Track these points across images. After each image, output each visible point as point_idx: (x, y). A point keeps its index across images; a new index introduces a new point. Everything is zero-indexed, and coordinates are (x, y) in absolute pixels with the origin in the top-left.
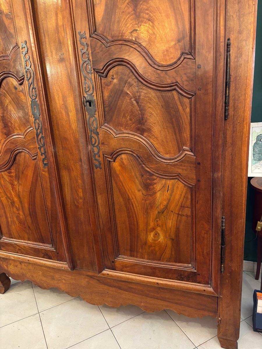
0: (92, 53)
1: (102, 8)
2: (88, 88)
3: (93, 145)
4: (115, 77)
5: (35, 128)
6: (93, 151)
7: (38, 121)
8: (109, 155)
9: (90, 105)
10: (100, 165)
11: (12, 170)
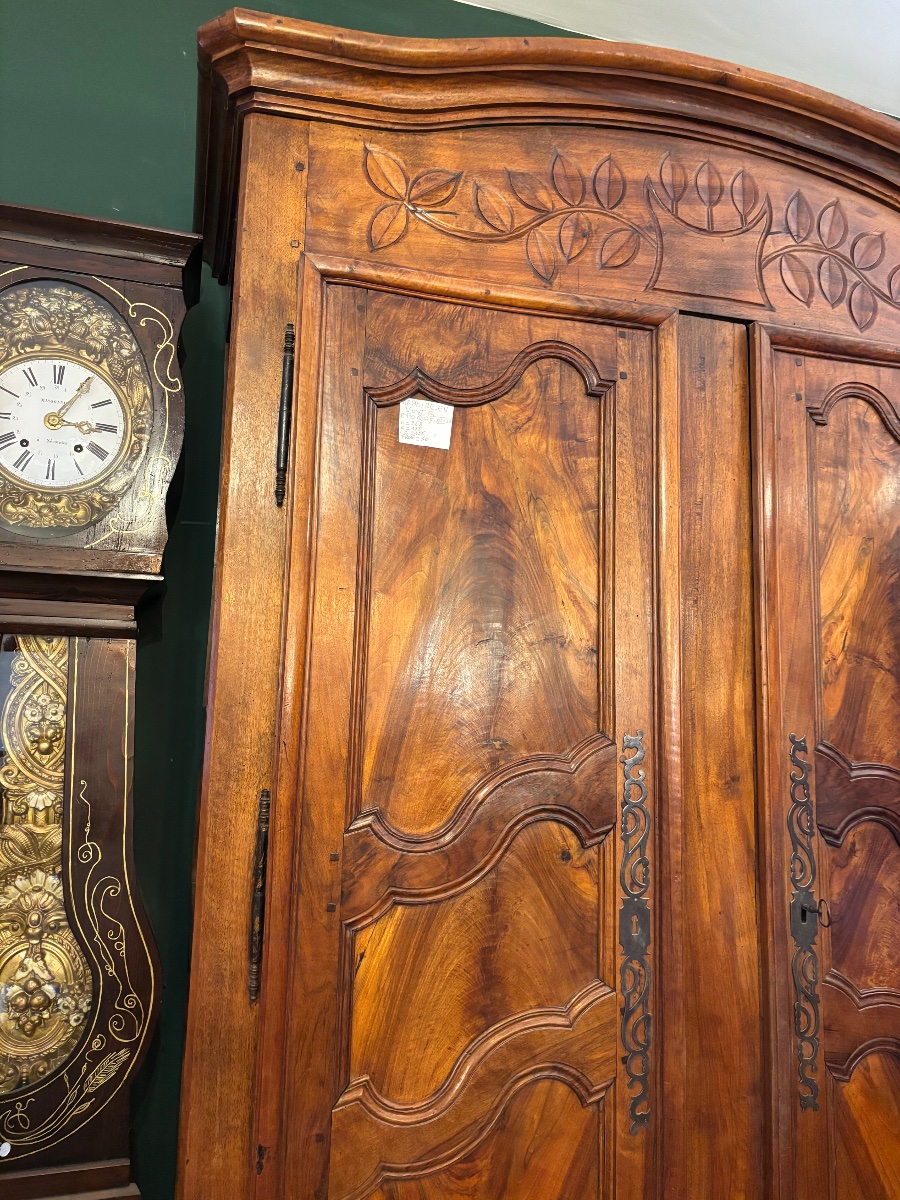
0: (817, 787)
1: (837, 692)
2: (801, 871)
3: (802, 1036)
4: (857, 847)
5: (623, 988)
6: (802, 1055)
7: (636, 965)
8: (840, 1063)
9: (804, 919)
10: (815, 1098)
11: (478, 1162)
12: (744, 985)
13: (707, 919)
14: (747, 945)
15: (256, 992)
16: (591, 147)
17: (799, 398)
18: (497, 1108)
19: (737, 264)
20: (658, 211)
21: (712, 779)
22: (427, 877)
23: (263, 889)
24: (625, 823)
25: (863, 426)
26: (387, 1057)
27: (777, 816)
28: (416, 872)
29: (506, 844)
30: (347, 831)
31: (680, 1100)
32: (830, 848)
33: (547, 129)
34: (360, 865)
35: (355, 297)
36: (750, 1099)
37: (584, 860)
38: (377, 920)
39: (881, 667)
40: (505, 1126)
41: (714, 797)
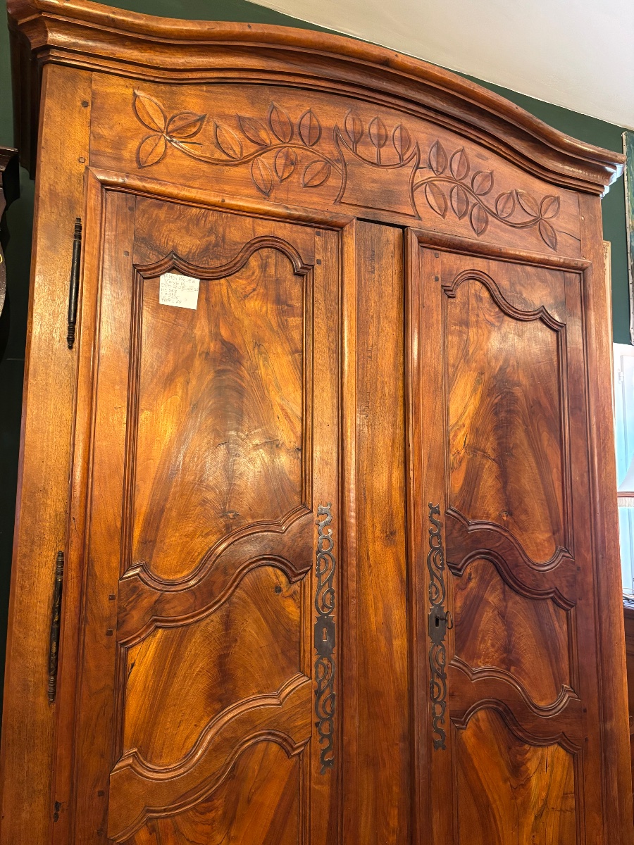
0: (447, 537)
1: (460, 474)
2: (436, 593)
3: (435, 701)
4: (473, 576)
5: (317, 677)
6: (435, 713)
7: (325, 661)
8: (460, 717)
9: (437, 625)
10: (444, 740)
11: (215, 801)
12: (398, 669)
13: (374, 627)
14: (400, 644)
15: (53, 695)
16: (298, 103)
17: (437, 279)
18: (229, 763)
19: (397, 187)
20: (343, 149)
21: (378, 532)
22: (179, 609)
23: (59, 622)
24: (319, 565)
25: (479, 299)
26: (151, 735)
27: (419, 557)
28: (172, 605)
29: (236, 583)
30: (121, 579)
31: (354, 748)
32: (455, 577)
33: (266, 88)
34: (131, 602)
35: (126, 200)
36: (401, 745)
37: (290, 592)
38: (144, 640)
39: (489, 457)
40: (235, 775)
41: (378, 546)
